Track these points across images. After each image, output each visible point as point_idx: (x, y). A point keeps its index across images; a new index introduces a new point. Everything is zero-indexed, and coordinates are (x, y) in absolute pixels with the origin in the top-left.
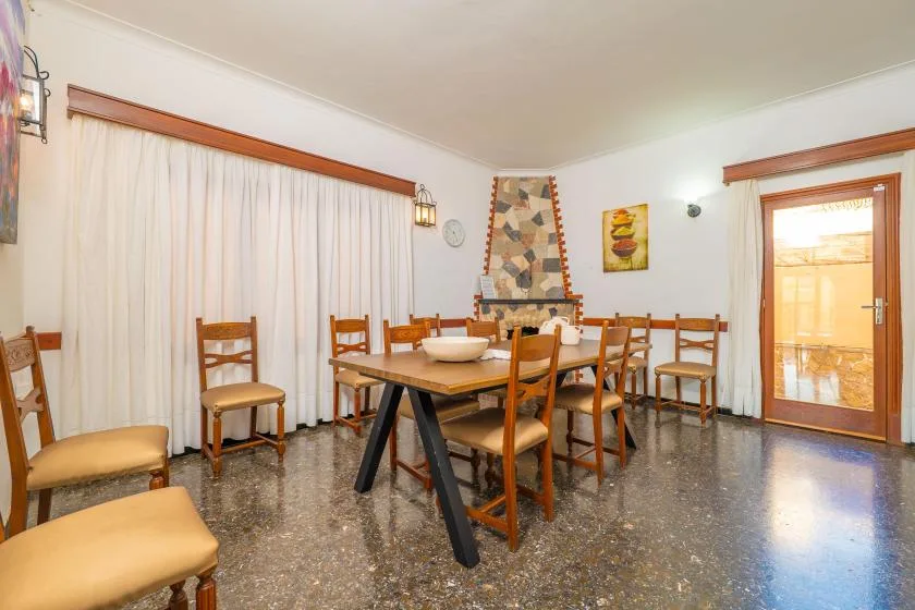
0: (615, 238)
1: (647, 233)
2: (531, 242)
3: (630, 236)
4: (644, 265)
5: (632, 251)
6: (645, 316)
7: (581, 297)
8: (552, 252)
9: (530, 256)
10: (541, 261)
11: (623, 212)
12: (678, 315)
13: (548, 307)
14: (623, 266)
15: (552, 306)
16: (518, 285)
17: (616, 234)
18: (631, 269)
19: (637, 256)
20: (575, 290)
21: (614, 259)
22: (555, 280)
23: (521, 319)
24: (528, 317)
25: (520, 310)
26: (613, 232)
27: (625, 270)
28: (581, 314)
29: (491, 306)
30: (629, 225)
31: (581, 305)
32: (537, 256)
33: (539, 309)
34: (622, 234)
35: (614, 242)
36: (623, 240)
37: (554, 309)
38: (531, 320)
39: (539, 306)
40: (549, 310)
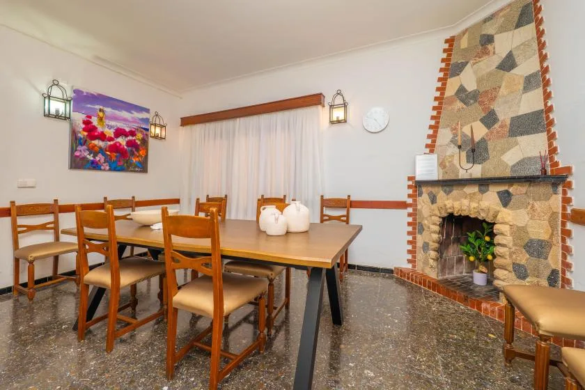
2: (493, 99)
7: (573, 170)
8: (531, 102)
9: (490, 119)
10: (508, 122)
20: (562, 159)
22: (531, 146)
23: (456, 204)
24: (465, 202)
25: (456, 192)
29: (424, 189)
32: (501, 116)
33: (482, 192)
37: (507, 192)
38: (469, 206)
39: (483, 188)
40: (498, 193)
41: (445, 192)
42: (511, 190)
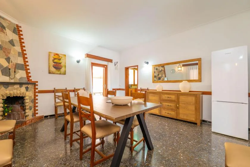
0: (54, 62)
1: (65, 63)
2: (9, 53)
3: (60, 63)
4: (65, 73)
5: (61, 68)
6: (65, 89)
7: (37, 82)
8: (20, 61)
9: (8, 60)
10: (15, 64)
11: (57, 54)
12: (75, 88)
13: (24, 86)
14: (57, 72)
15: (26, 86)
16: (3, 75)
17: (55, 61)
18: (60, 74)
19: (62, 70)
20: (33, 79)
21: (53, 69)
23: (12, 92)
24: (15, 91)
25: (10, 88)
26: (53, 60)
27: (58, 74)
28: (37, 89)
30: (60, 59)
31: (37, 85)
32: (12, 60)
33: (21, 87)
34: (57, 62)
35: (54, 64)
36: (57, 64)
37: (27, 87)
38: (17, 92)
39: (21, 86)
40: (25, 87)
41: (5, 87)
42: (28, 86)
